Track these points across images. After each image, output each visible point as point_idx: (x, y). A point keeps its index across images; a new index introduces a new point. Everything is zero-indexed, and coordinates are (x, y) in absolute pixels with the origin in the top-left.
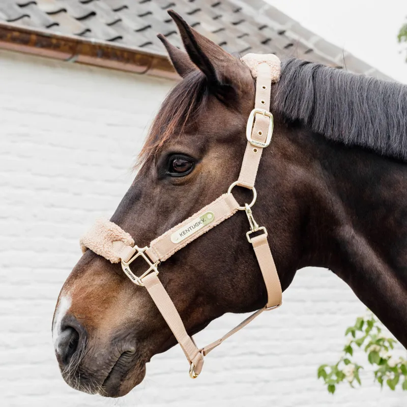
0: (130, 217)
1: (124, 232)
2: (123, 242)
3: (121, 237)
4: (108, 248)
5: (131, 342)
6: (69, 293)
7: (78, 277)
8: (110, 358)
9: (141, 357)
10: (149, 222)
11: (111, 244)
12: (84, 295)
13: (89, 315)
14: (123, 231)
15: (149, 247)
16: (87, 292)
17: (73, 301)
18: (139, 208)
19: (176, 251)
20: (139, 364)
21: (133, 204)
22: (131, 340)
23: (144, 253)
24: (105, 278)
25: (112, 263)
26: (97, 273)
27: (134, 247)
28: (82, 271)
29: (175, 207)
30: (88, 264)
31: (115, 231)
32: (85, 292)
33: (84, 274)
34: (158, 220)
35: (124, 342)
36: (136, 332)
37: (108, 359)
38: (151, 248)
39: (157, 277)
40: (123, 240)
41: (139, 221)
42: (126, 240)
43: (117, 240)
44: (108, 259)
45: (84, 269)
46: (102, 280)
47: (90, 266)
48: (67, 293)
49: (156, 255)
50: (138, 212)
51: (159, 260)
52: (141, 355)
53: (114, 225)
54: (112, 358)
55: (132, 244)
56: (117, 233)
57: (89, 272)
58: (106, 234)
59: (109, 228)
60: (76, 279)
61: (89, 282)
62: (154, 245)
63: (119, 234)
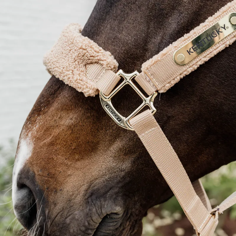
0: (109, 26)
1: (103, 51)
2: (102, 65)
3: (98, 58)
4: (79, 74)
5: (114, 199)
6: (30, 135)
7: (41, 113)
8: (87, 224)
9: (132, 217)
10: (134, 32)
11: (83, 69)
12: (48, 140)
13: (53, 171)
14: (101, 48)
15: (140, 71)
16: (52, 135)
17: (34, 148)
18: (119, 12)
19: (182, 76)
20: (129, 227)
21: (111, 7)
22: (114, 196)
23: (133, 80)
24: (75, 116)
25: (86, 96)
26: (66, 108)
27: (118, 73)
28: (47, 105)
29: (173, 8)
30: (54, 94)
31: (89, 49)
32: (51, 135)
33: (49, 108)
34: (148, 29)
35: (105, 201)
36: (120, 185)
37: (84, 226)
38: (142, 73)
39: (153, 118)
40: (102, 62)
41: (120, 32)
42: (105, 63)
43: (92, 63)
44: (80, 91)
45: (49, 101)
46: (71, 119)
47: (57, 97)
48: (27, 135)
49: (152, 84)
50: (119, 18)
51: (157, 91)
52: (131, 214)
53: (87, 40)
54: (89, 224)
55: (114, 68)
56: (91, 52)
57: (56, 105)
58: (76, 54)
59: (80, 45)
60: (39, 115)
61: (55, 121)
62: (147, 69)
63: (95, 54)
